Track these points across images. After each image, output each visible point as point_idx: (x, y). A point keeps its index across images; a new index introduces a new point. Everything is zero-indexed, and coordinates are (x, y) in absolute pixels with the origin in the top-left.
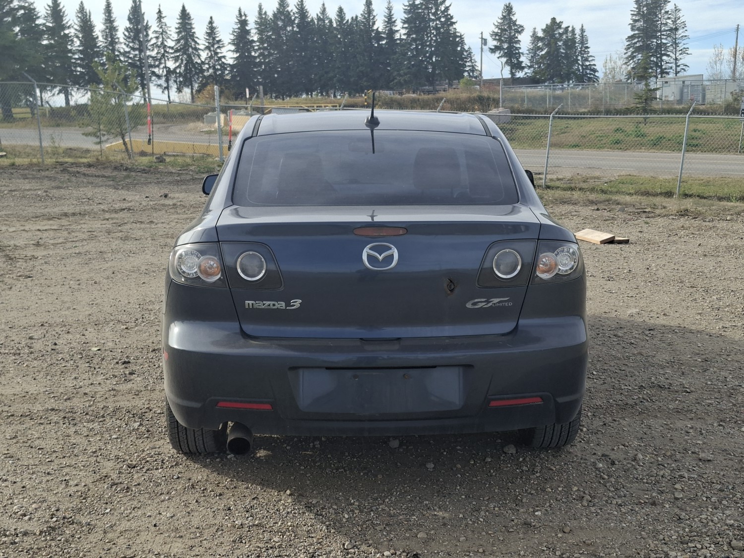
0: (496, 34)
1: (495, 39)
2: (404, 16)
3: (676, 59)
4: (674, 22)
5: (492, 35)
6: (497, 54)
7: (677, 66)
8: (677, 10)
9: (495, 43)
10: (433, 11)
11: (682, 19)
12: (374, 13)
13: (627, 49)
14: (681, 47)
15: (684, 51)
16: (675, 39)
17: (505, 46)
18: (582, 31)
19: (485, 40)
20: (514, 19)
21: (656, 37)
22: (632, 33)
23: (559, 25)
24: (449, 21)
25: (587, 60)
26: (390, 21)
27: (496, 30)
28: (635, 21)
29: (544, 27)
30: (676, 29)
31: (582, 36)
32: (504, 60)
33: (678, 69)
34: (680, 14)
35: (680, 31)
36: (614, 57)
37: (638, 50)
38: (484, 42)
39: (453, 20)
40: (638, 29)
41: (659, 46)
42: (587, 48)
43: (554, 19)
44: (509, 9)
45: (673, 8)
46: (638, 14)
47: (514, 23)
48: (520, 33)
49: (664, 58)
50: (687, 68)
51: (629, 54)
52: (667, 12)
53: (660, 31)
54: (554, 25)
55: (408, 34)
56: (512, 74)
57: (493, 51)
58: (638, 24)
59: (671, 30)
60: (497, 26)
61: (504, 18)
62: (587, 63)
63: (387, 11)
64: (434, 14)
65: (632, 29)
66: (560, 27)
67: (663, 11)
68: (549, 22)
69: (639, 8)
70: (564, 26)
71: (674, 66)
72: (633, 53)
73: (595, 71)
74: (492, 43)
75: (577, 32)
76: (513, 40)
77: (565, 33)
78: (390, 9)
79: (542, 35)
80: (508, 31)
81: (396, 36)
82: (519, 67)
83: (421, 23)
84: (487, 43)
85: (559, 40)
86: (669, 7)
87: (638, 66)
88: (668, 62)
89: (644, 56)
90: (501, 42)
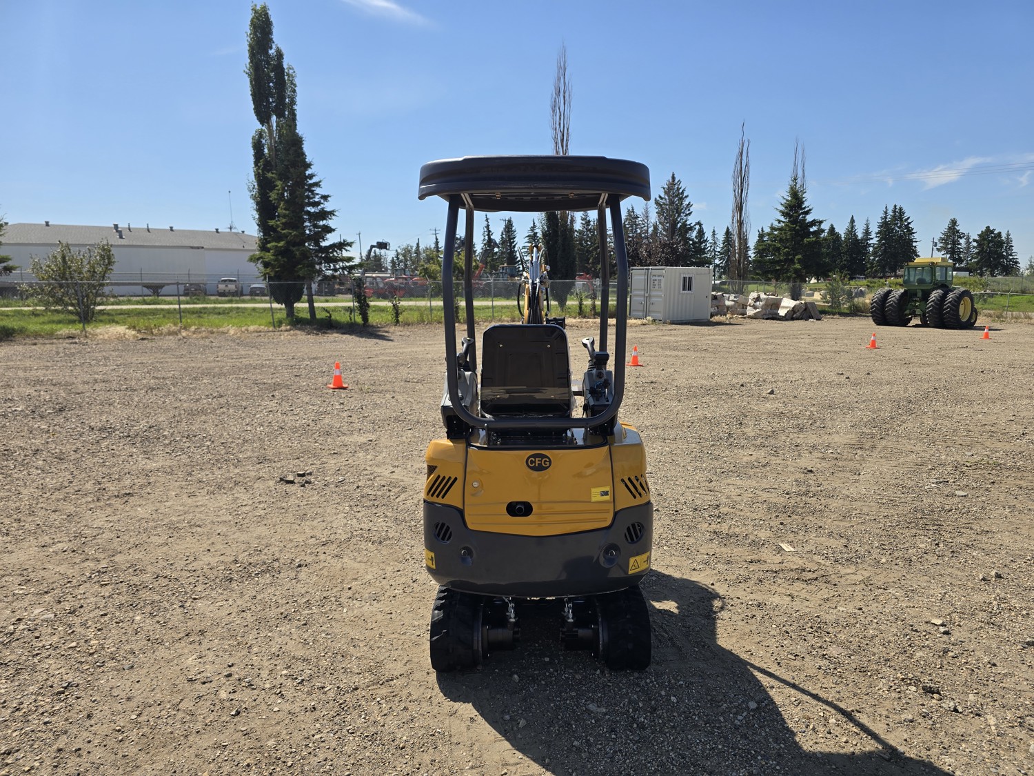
0: (943, 239)
1: (941, 243)
2: (877, 230)
5: (939, 240)
6: (943, 252)
9: (942, 245)
10: (899, 225)
12: (856, 228)
17: (949, 246)
18: (1008, 235)
19: (936, 243)
20: (958, 228)
23: (992, 232)
24: (910, 232)
25: (1011, 255)
26: (867, 232)
27: (943, 237)
29: (980, 233)
31: (1008, 238)
32: (949, 255)
38: (935, 244)
39: (913, 231)
42: (1012, 246)
43: (988, 227)
44: (954, 223)
47: (958, 231)
48: (960, 238)
54: (988, 231)
55: (880, 241)
56: (953, 265)
57: (939, 250)
60: (944, 234)
61: (950, 228)
62: (1011, 257)
63: (865, 226)
64: (900, 227)
68: (984, 229)
70: (996, 232)
73: (1017, 262)
74: (939, 245)
75: (1004, 236)
76: (955, 243)
77: (995, 237)
78: (867, 225)
79: (977, 238)
80: (952, 235)
81: (869, 242)
82: (960, 261)
83: (889, 233)
84: (936, 245)
85: (991, 241)
90: (946, 244)
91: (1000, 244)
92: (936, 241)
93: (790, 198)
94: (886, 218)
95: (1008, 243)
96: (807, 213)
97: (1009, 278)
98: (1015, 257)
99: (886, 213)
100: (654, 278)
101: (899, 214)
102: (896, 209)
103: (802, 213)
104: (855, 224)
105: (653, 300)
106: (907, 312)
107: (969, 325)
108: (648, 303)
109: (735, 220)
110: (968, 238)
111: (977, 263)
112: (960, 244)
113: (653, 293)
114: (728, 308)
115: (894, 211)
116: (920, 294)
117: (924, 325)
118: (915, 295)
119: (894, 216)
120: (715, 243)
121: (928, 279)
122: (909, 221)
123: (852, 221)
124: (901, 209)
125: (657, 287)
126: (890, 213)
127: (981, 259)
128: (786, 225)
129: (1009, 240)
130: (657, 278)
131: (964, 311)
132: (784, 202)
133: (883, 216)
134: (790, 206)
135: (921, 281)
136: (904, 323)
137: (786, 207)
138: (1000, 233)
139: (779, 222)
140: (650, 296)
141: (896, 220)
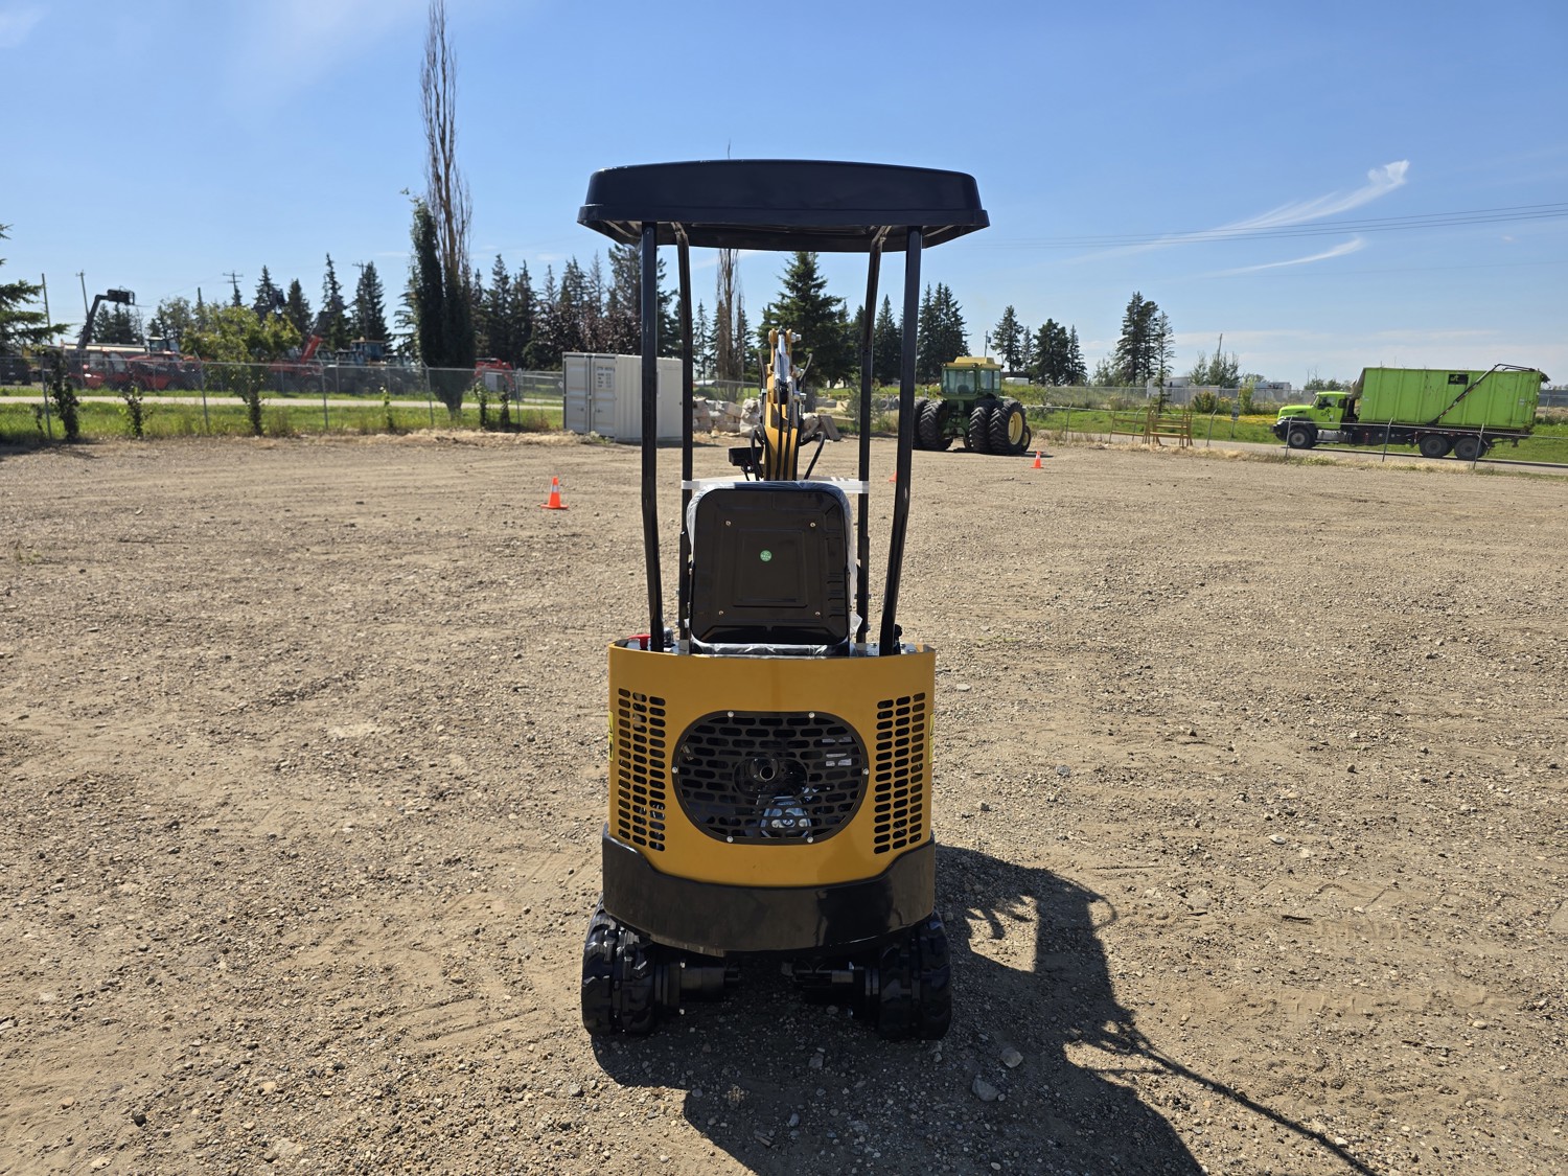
0: (998, 333)
1: (996, 338)
3: (1162, 362)
4: (1161, 328)
5: (994, 335)
6: (999, 351)
7: (1163, 367)
8: (1164, 317)
9: (997, 341)
10: (945, 311)
11: (1169, 326)
12: (891, 312)
13: (1119, 350)
14: (1167, 350)
15: (1169, 355)
16: (1162, 343)
17: (1006, 343)
18: (1073, 331)
19: (990, 338)
20: (1015, 320)
21: (1145, 342)
22: (1123, 337)
23: (1055, 326)
24: (958, 321)
25: (1077, 358)
27: (998, 330)
28: (1126, 326)
29: (1041, 327)
30: (1164, 335)
31: (1073, 336)
32: (1005, 356)
33: (1164, 371)
34: (1167, 321)
35: (1167, 336)
36: (1108, 359)
37: (1128, 352)
38: (989, 340)
39: (962, 321)
40: (1129, 334)
41: (1148, 349)
42: (1078, 346)
43: (1050, 320)
44: (1011, 312)
45: (1160, 315)
46: (1129, 321)
47: (1015, 324)
48: (1019, 332)
49: (1152, 360)
50: (1170, 370)
51: (1120, 355)
52: (1155, 319)
53: (1149, 335)
54: (1051, 325)
55: (922, 332)
56: (1011, 368)
57: (995, 347)
58: (1129, 329)
59: (1158, 335)
60: (999, 327)
61: (1006, 319)
62: (1077, 361)
64: (946, 314)
65: (1124, 334)
66: (1056, 329)
67: (1152, 318)
68: (1045, 323)
69: (1130, 315)
70: (1059, 327)
71: (1159, 367)
72: (1123, 354)
73: (1083, 368)
74: (994, 341)
75: (1068, 333)
76: (1012, 339)
77: (1058, 334)
79: (1038, 334)
80: (1008, 330)
82: (1018, 363)
83: (934, 322)
85: (1054, 339)
86: (1157, 315)
87: (1128, 367)
88: (1154, 364)
89: (1134, 357)
90: (1002, 340)
91: (1064, 343)
92: (990, 335)
93: (797, 263)
94: (928, 300)
95: (1073, 342)
96: (820, 286)
97: (1075, 388)
98: (1081, 361)
99: (928, 292)
100: (600, 371)
101: (944, 297)
102: (941, 287)
103: (814, 286)
104: (890, 306)
105: (600, 405)
106: (947, 431)
107: (1020, 450)
108: (593, 410)
109: (722, 290)
110: (1028, 334)
111: (1039, 367)
112: (1018, 341)
113: (599, 395)
114: (714, 420)
115: (939, 292)
116: (961, 408)
117: (968, 450)
118: (957, 407)
119: (939, 299)
120: (703, 324)
121: (971, 387)
122: (957, 306)
123: (886, 301)
124: (947, 289)
125: (604, 385)
126: (934, 294)
127: (1043, 361)
128: (793, 302)
129: (1074, 339)
130: (604, 372)
131: (1014, 431)
132: (789, 267)
133: (925, 297)
134: (797, 274)
135: (963, 390)
136: (942, 446)
137: (792, 276)
139: (784, 296)
140: (594, 399)
141: (941, 304)
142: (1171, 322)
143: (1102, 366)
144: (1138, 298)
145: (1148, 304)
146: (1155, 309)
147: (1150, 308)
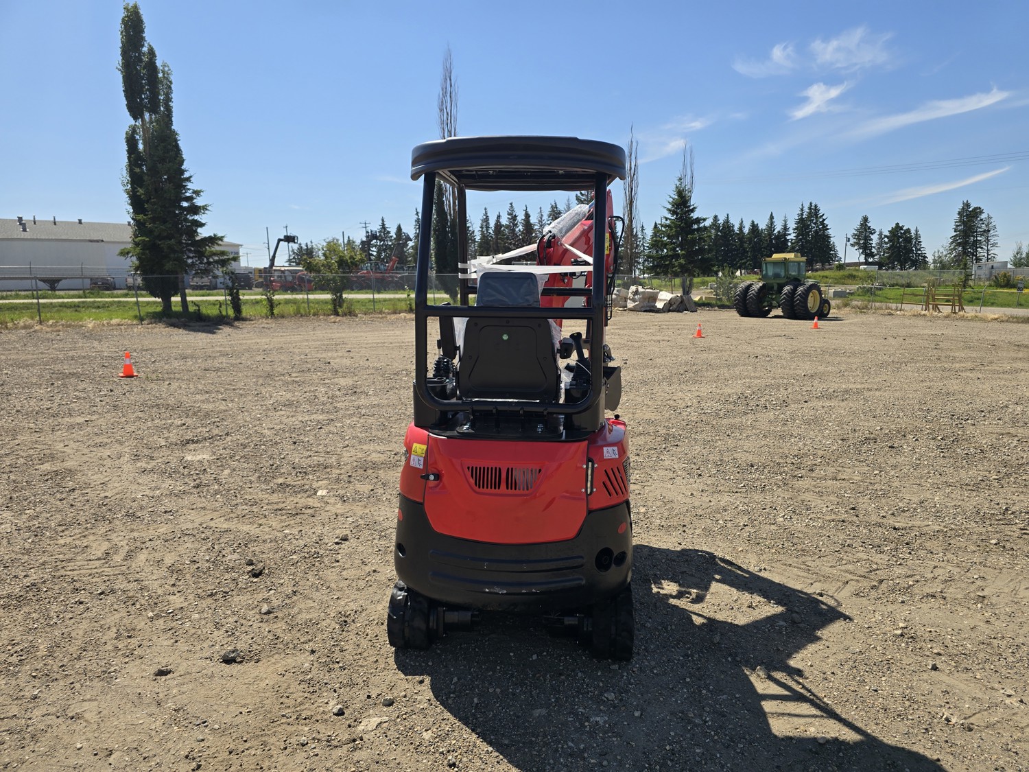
0: (856, 235)
1: (854, 238)
2: (794, 226)
3: (988, 250)
4: (987, 226)
5: (852, 236)
6: (856, 247)
7: (988, 255)
8: (989, 217)
9: (855, 240)
10: (814, 221)
11: (993, 224)
12: (775, 224)
13: (952, 243)
14: (992, 242)
15: (994, 245)
16: (988, 237)
17: (862, 242)
18: (917, 231)
19: (849, 239)
20: (869, 225)
21: (974, 236)
22: (955, 234)
23: (901, 228)
24: (825, 227)
25: (920, 250)
26: (785, 228)
27: (856, 233)
28: (957, 226)
29: (890, 229)
30: (989, 231)
31: (916, 234)
32: (861, 251)
33: (989, 257)
34: (992, 220)
35: (991, 232)
36: (941, 250)
37: (959, 244)
39: (828, 227)
40: (959, 231)
41: (976, 242)
42: (920, 242)
43: (897, 224)
44: (865, 219)
45: (987, 216)
46: (960, 222)
47: (869, 228)
48: (872, 234)
49: (979, 249)
50: (996, 256)
51: (952, 247)
52: (981, 220)
53: (976, 232)
54: (898, 227)
55: (797, 237)
56: (865, 259)
57: (852, 245)
58: (960, 228)
59: (984, 231)
60: (856, 230)
61: (862, 225)
62: (919, 252)
63: (783, 222)
64: (815, 224)
65: (955, 231)
66: (902, 229)
67: (979, 219)
68: (894, 226)
69: (961, 217)
70: (904, 228)
71: (986, 255)
72: (955, 246)
73: (925, 257)
74: (852, 241)
75: (913, 232)
76: (867, 239)
77: (905, 233)
78: (785, 221)
79: (888, 234)
80: (863, 236)
81: (788, 237)
82: (872, 255)
83: (806, 229)
84: (849, 241)
85: (901, 237)
86: (983, 216)
87: (959, 255)
88: (981, 253)
89: (964, 248)
90: (859, 239)
91: (909, 240)
92: (849, 236)
94: (802, 214)
95: (916, 239)
97: (920, 272)
98: (924, 252)
99: (802, 210)
101: (814, 212)
102: (811, 206)
104: (774, 220)
110: (881, 234)
111: (889, 258)
112: (872, 240)
115: (810, 209)
119: (810, 213)
120: (644, 238)
122: (824, 217)
123: (772, 217)
124: (816, 206)
126: (806, 210)
127: (892, 254)
128: (672, 222)
129: (917, 236)
133: (800, 212)
138: (908, 231)
141: (812, 216)
142: (994, 222)
143: (936, 255)
144: (967, 205)
145: (975, 209)
146: (982, 212)
147: (977, 212)
